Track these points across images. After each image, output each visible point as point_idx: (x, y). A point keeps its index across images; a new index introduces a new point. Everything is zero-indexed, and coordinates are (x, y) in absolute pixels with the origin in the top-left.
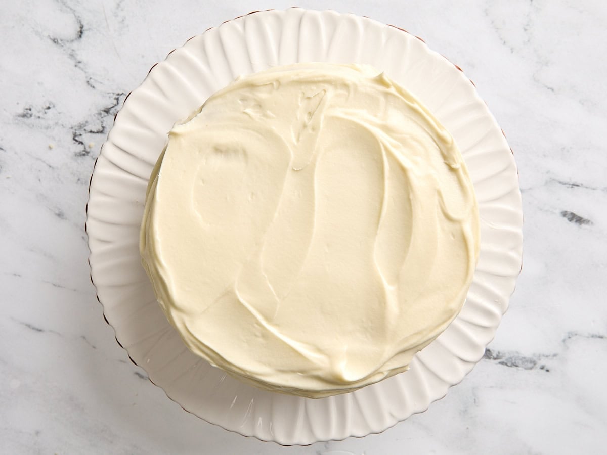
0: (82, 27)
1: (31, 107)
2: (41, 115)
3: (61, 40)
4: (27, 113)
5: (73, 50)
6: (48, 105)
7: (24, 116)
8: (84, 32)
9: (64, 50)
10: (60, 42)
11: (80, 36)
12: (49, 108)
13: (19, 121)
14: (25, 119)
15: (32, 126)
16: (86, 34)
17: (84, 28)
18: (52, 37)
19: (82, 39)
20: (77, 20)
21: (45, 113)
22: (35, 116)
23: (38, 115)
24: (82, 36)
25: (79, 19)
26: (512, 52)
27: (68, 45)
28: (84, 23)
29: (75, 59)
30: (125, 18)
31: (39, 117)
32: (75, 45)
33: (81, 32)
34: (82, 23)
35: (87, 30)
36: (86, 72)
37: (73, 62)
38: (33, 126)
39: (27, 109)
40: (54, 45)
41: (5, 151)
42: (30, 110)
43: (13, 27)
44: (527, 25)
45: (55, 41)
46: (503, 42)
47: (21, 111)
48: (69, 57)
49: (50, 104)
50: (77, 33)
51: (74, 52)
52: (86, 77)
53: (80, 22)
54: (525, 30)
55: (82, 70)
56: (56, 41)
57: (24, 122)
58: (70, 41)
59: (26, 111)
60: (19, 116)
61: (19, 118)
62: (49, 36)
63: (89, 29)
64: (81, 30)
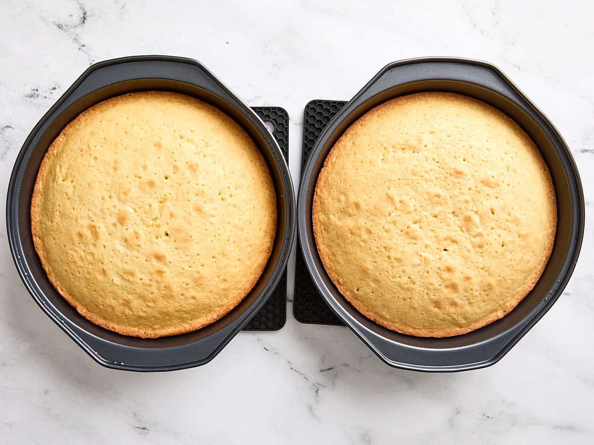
0: (85, 14)
1: (38, 89)
2: (47, 95)
3: (66, 26)
4: (34, 94)
5: (77, 35)
6: (54, 86)
7: (31, 96)
8: (87, 18)
9: (69, 35)
10: (64, 27)
11: (84, 22)
12: (55, 89)
13: (27, 100)
14: (32, 99)
15: (38, 105)
16: (88, 20)
17: (87, 15)
18: (57, 24)
19: (85, 25)
20: (81, 6)
21: (51, 93)
22: (41, 96)
23: (45, 95)
24: (85, 22)
25: (83, 5)
26: (482, 33)
27: (72, 30)
28: (87, 10)
29: (79, 43)
30: (125, 5)
31: (46, 97)
32: (79, 30)
33: (84, 18)
34: (85, 10)
35: (89, 16)
36: (89, 55)
37: (77, 46)
38: (40, 105)
39: (34, 90)
40: (59, 30)
41: (14, 129)
42: (37, 91)
43: (21, 14)
44: (495, 9)
45: (60, 26)
46: (473, 25)
47: (28, 91)
48: (73, 42)
50: (80, 19)
51: (77, 37)
52: (89, 60)
53: (83, 9)
54: (493, 13)
55: (86, 53)
57: (31, 102)
58: (73, 26)
59: (33, 91)
60: (26, 97)
61: (26, 99)
62: (54, 22)
63: (92, 15)
64: (84, 16)
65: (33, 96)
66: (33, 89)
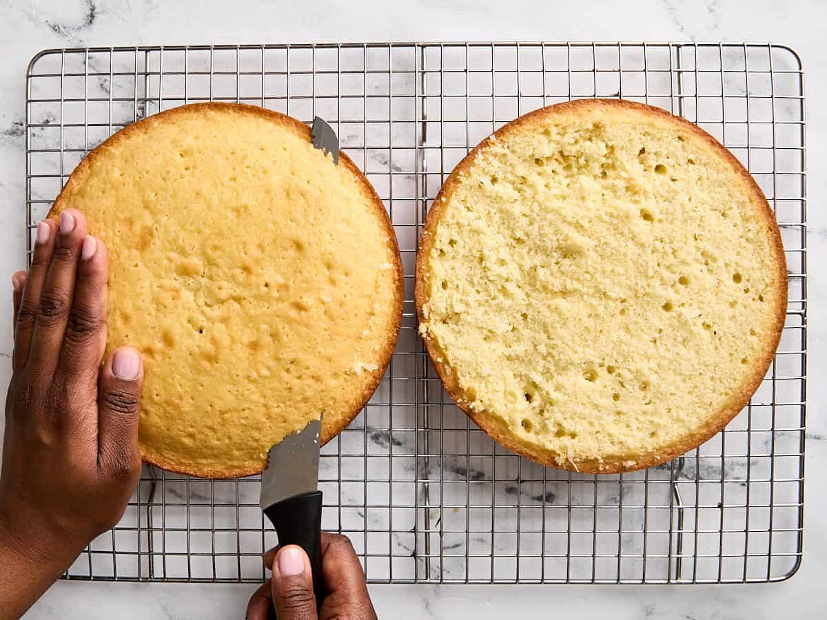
0: (93, 9)
1: (23, 121)
2: (37, 131)
3: (65, 28)
4: (17, 129)
5: (81, 41)
6: (46, 118)
7: (11, 132)
8: (95, 15)
9: (69, 40)
10: (62, 29)
11: (91, 22)
12: (46, 121)
13: (5, 139)
14: (14, 138)
16: (98, 18)
17: (96, 11)
18: (51, 24)
19: (93, 26)
21: (43, 129)
24: (93, 21)
27: (74, 34)
28: (97, 4)
31: (34, 135)
32: (83, 34)
33: (92, 16)
34: (93, 4)
35: (99, 13)
37: (80, 58)
39: (17, 123)
40: (53, 33)
42: (20, 124)
45: (55, 28)
47: (9, 126)
49: (48, 116)
50: (86, 18)
51: (82, 44)
52: (100, 79)
53: (91, 2)
54: (711, 10)
55: (94, 68)
56: (57, 28)
57: (13, 142)
58: (76, 28)
59: (15, 126)
60: (5, 134)
61: (6, 136)
62: (47, 21)
63: (103, 11)
64: (92, 14)
65: (15, 133)
66: (15, 122)
